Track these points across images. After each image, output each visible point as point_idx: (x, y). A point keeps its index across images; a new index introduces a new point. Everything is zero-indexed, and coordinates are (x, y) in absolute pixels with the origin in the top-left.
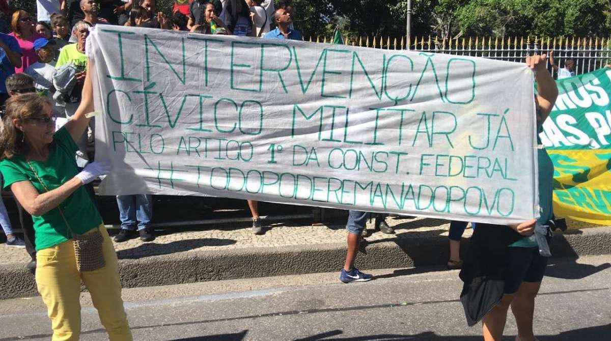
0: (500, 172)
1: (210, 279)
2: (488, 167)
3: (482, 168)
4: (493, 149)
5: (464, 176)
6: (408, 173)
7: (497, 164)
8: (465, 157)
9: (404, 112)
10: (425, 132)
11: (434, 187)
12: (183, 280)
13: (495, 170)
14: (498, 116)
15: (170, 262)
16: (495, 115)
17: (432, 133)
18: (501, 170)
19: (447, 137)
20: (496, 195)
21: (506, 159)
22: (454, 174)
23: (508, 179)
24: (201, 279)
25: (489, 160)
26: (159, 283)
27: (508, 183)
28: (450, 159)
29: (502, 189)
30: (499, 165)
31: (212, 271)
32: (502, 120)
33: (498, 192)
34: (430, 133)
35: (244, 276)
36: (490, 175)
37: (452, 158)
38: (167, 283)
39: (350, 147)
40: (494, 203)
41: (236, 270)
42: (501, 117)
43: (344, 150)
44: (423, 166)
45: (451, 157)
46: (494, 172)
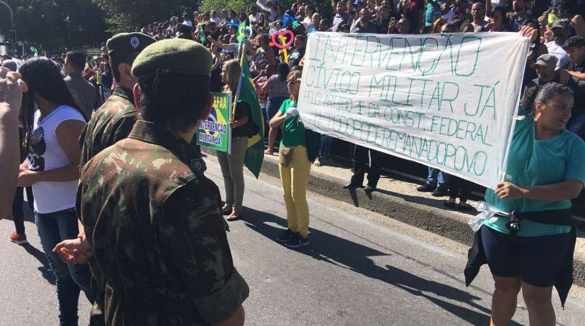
0: (481, 137)
1: (436, 232)
2: (473, 132)
3: (469, 132)
4: (480, 117)
5: (457, 137)
6: (424, 129)
7: (480, 130)
8: (460, 121)
9: (427, 82)
10: (437, 98)
11: (438, 142)
12: (420, 226)
13: (478, 135)
14: (490, 87)
15: (415, 208)
16: (487, 87)
17: (441, 100)
18: (482, 136)
19: (450, 103)
20: (475, 156)
21: (488, 127)
22: (451, 134)
23: (486, 144)
24: (431, 230)
25: (475, 125)
26: (406, 222)
27: (484, 148)
28: (450, 122)
29: (480, 152)
30: (482, 132)
31: (439, 227)
32: (492, 91)
33: (477, 154)
34: (440, 100)
35: (460, 241)
36: (473, 138)
37: (451, 121)
38: (409, 223)
39: (395, 106)
40: (472, 162)
41: (455, 233)
42: (491, 88)
43: (392, 108)
44: (433, 125)
45: (451, 119)
46: (477, 136)
